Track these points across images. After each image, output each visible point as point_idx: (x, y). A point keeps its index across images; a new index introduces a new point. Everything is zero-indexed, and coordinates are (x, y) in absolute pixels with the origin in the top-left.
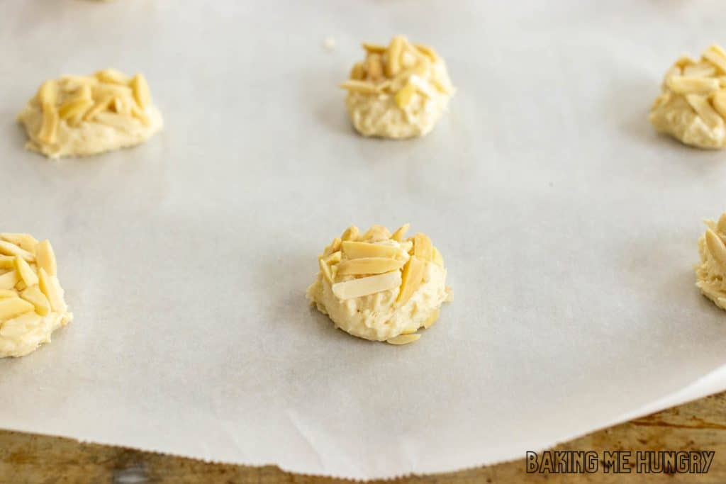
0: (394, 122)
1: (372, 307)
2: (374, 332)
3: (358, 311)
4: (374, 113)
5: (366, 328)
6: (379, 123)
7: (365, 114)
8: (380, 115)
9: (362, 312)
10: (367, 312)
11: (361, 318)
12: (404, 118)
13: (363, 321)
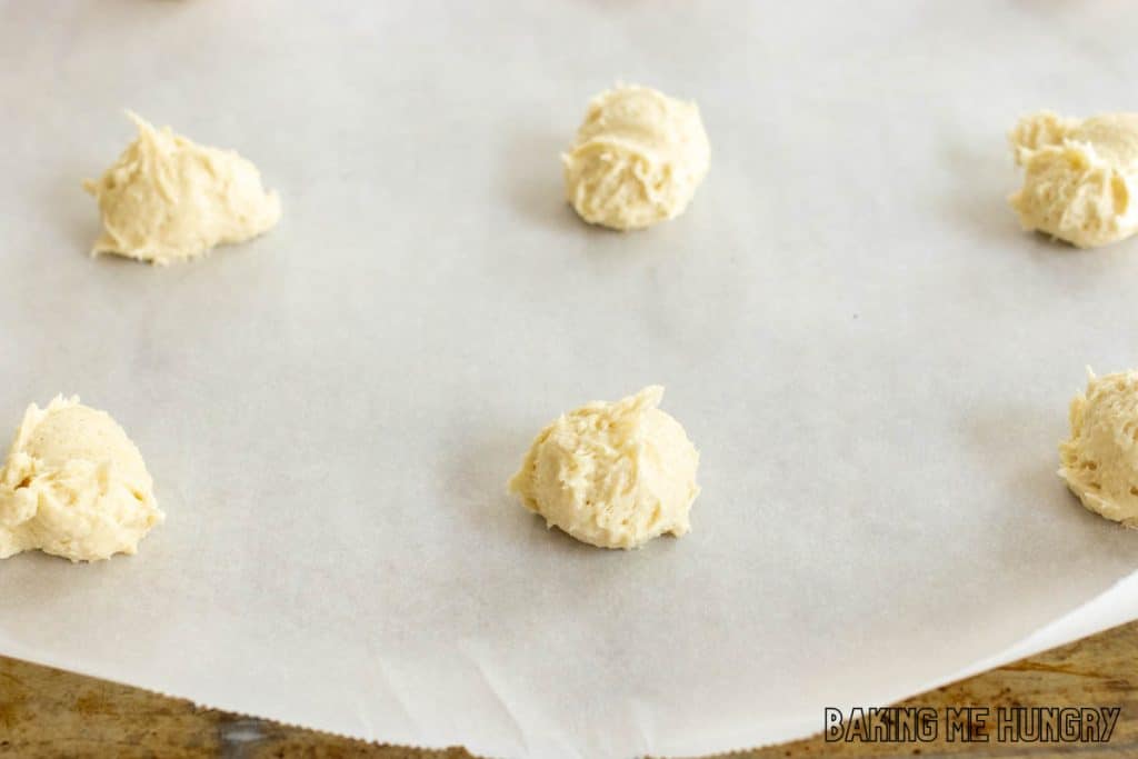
0: (629, 202)
1: (608, 496)
2: (606, 534)
3: (588, 503)
4: (603, 189)
5: (596, 527)
6: (610, 205)
7: (591, 189)
8: (612, 192)
9: (593, 505)
10: (600, 505)
11: (590, 513)
12: (642, 195)
13: (594, 517)
